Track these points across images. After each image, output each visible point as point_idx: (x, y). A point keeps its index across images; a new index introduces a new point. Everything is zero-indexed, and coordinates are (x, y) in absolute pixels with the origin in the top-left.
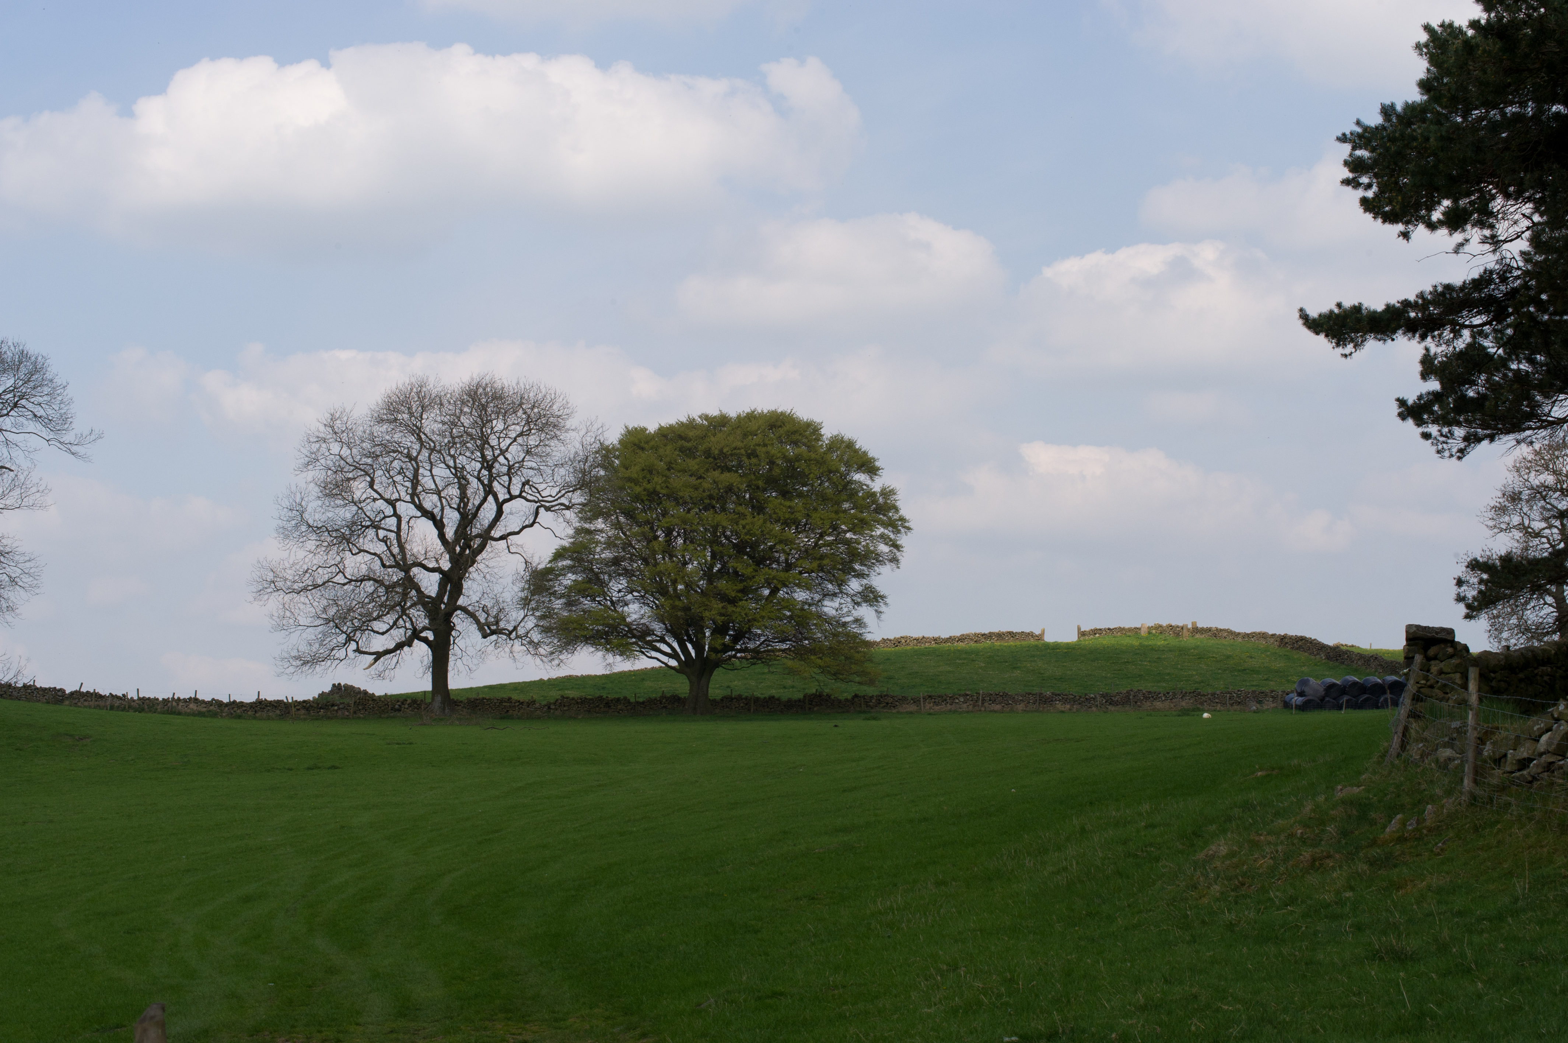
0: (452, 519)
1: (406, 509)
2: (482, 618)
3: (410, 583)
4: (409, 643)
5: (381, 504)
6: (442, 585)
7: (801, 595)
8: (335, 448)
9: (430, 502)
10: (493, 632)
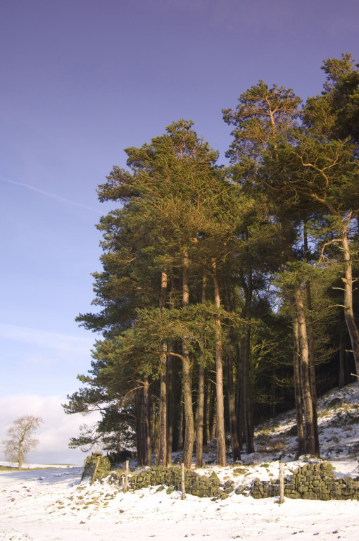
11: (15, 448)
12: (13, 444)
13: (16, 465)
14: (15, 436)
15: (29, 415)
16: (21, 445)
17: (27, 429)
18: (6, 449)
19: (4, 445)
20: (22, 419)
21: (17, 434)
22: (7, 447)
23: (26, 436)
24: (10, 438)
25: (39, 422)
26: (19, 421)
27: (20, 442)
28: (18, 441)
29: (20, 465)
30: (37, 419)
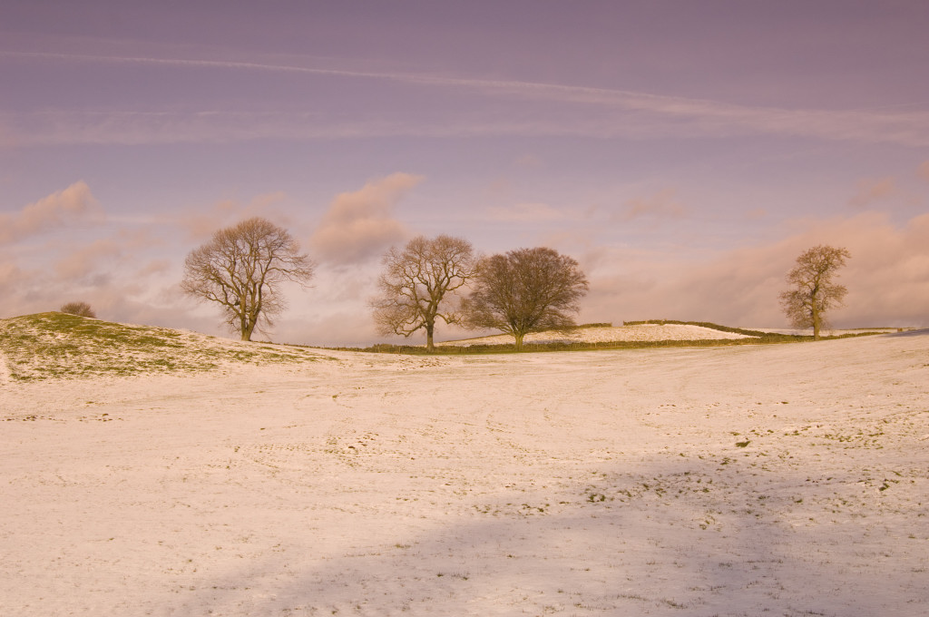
0: (433, 283)
1: (416, 280)
2: (447, 317)
3: (418, 306)
4: (420, 327)
5: (407, 279)
6: (430, 308)
7: (552, 307)
8: (392, 258)
9: (426, 277)
10: (451, 322)
11: (804, 304)
12: (800, 298)
13: (810, 332)
14: (803, 284)
15: (823, 246)
16: (814, 300)
17: (823, 269)
18: (788, 306)
19: (786, 300)
20: (812, 254)
21: (805, 280)
22: (790, 302)
23: (822, 281)
24: (794, 287)
25: (842, 257)
26: (807, 258)
27: (814, 292)
28: (808, 291)
29: (816, 332)
30: (837, 253)
